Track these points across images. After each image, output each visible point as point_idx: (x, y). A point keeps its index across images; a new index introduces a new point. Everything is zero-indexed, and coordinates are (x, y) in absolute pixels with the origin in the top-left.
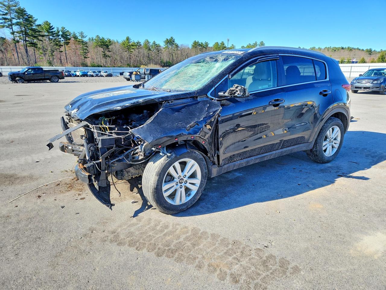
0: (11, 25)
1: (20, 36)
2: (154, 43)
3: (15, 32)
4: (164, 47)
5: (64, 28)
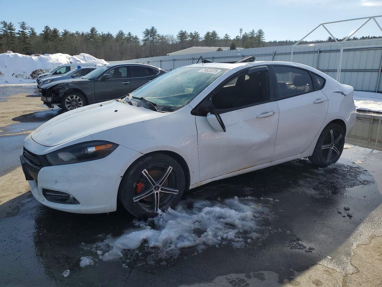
4: (144, 39)
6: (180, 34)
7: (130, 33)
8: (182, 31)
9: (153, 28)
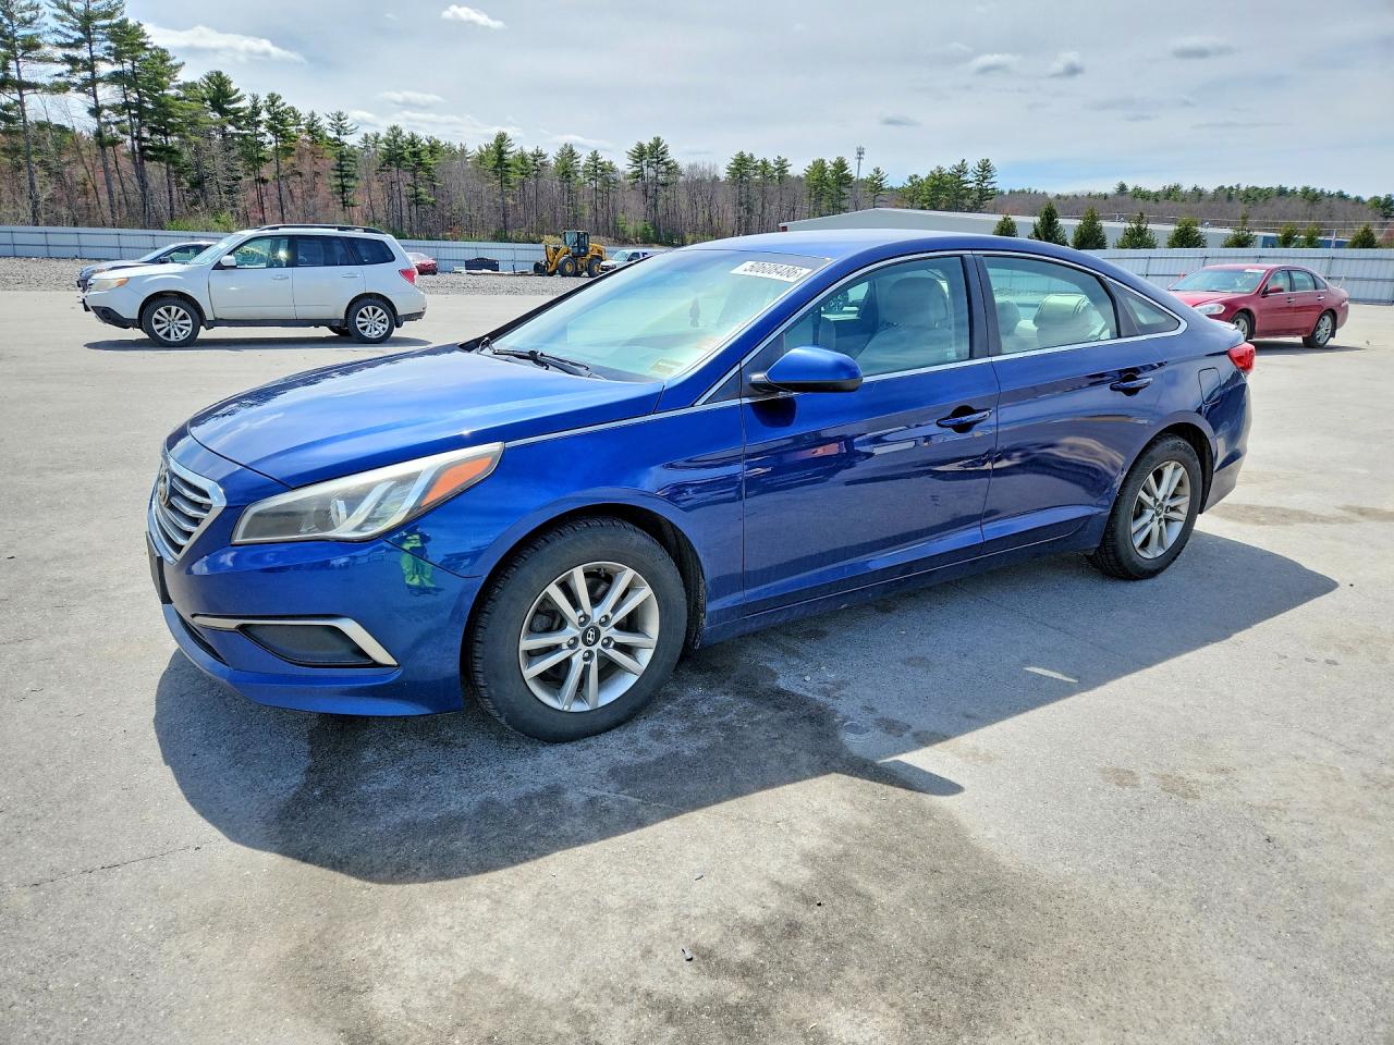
0: (93, 82)
1: (123, 121)
2: (595, 157)
3: (103, 108)
4: (630, 172)
5: (279, 97)
6: (736, 162)
7: (596, 152)
8: (741, 155)
9: (658, 140)
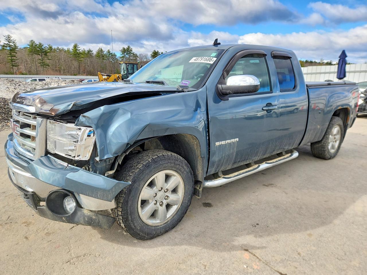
6: (153, 53)
7: (109, 50)
8: (155, 51)
9: (129, 47)
